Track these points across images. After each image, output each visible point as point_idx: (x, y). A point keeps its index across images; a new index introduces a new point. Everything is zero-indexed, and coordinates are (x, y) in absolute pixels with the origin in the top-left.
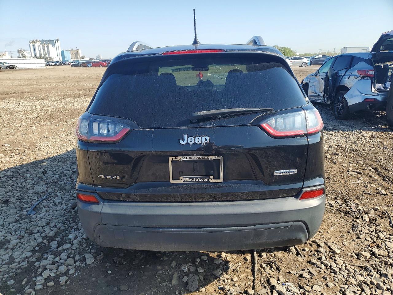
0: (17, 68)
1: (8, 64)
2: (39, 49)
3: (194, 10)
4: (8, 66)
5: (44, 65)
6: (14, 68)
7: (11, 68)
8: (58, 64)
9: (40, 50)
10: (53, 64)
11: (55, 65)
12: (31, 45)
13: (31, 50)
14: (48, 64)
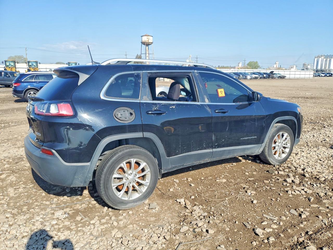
0: (286, 78)
1: (281, 74)
2: (321, 62)
3: (88, 46)
4: (279, 76)
5: (312, 76)
6: (283, 78)
7: (281, 78)
8: (328, 75)
9: (323, 63)
10: (323, 75)
11: (325, 76)
12: (316, 59)
13: (314, 64)
14: (318, 75)
